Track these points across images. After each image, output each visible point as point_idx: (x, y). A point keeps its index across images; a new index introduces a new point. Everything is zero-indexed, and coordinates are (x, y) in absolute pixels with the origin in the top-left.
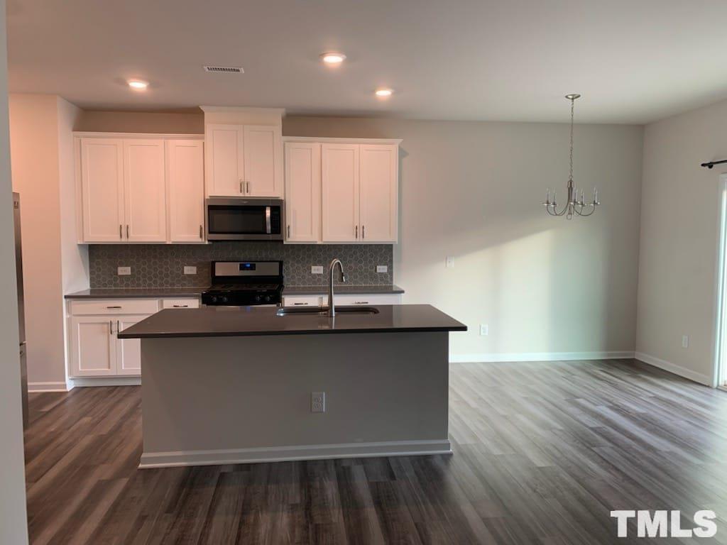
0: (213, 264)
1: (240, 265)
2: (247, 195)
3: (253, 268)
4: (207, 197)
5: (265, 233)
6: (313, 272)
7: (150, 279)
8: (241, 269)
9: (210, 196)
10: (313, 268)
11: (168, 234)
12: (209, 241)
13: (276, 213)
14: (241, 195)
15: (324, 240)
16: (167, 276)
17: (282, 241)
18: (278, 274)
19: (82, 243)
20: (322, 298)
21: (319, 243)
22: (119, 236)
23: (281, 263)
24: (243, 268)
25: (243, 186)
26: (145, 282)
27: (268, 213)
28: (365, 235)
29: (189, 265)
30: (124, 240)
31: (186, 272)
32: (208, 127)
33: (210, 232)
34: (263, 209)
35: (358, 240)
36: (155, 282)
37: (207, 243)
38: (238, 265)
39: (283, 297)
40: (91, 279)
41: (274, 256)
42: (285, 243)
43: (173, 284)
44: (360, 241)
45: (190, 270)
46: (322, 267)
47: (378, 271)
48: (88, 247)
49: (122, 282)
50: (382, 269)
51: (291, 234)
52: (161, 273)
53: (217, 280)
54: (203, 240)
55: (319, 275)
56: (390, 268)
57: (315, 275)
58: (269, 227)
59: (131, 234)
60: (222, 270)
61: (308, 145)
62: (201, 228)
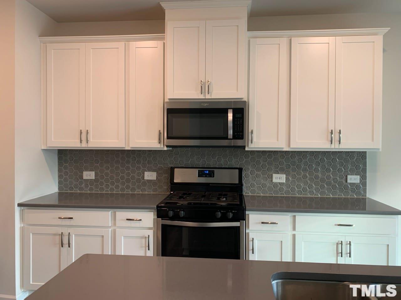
0: (172, 170)
1: (198, 170)
2: (208, 97)
3: (211, 174)
4: (166, 100)
5: (226, 138)
6: (275, 180)
7: (113, 184)
8: (200, 176)
9: (169, 99)
10: (275, 176)
11: (127, 139)
12: (167, 146)
13: (238, 115)
14: (202, 97)
15: (291, 147)
16: (128, 181)
17: (244, 147)
18: (237, 182)
19: (45, 148)
20: (295, 216)
21: (286, 149)
22: (79, 141)
23: (240, 170)
24: (201, 174)
25: (205, 87)
26: (107, 186)
27: (230, 116)
28: (341, 141)
29: (149, 170)
30: (84, 146)
31: (146, 178)
32: (169, 25)
33: (168, 138)
34: (225, 111)
35: (333, 146)
36: (117, 187)
37: (166, 149)
38: (196, 171)
39: (247, 212)
40: (59, 183)
41: (234, 162)
42: (247, 149)
43: (133, 189)
44: (335, 147)
45: (150, 176)
46: (285, 175)
47: (349, 181)
48: (57, 152)
49: (87, 186)
50: (354, 179)
51: (255, 140)
52: (122, 178)
53: (175, 187)
54: (162, 146)
55: (281, 184)
56: (364, 178)
57: (276, 184)
58: (231, 132)
59: (91, 139)
60: (181, 176)
61: (277, 40)
62: (160, 133)
